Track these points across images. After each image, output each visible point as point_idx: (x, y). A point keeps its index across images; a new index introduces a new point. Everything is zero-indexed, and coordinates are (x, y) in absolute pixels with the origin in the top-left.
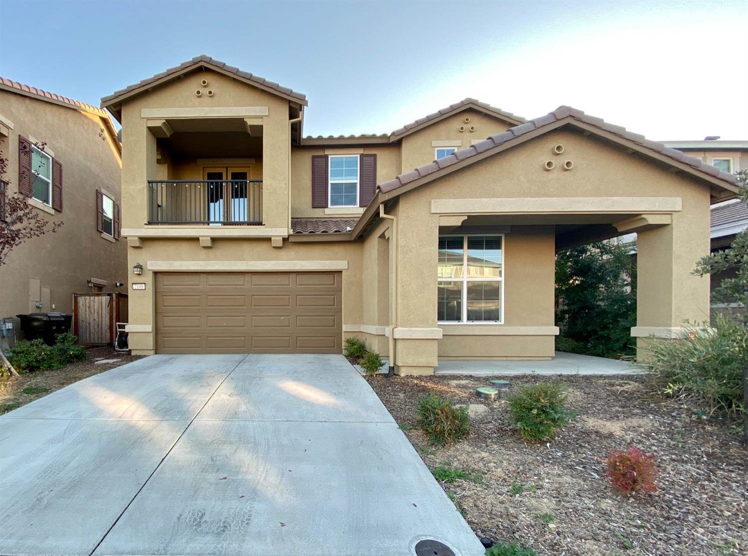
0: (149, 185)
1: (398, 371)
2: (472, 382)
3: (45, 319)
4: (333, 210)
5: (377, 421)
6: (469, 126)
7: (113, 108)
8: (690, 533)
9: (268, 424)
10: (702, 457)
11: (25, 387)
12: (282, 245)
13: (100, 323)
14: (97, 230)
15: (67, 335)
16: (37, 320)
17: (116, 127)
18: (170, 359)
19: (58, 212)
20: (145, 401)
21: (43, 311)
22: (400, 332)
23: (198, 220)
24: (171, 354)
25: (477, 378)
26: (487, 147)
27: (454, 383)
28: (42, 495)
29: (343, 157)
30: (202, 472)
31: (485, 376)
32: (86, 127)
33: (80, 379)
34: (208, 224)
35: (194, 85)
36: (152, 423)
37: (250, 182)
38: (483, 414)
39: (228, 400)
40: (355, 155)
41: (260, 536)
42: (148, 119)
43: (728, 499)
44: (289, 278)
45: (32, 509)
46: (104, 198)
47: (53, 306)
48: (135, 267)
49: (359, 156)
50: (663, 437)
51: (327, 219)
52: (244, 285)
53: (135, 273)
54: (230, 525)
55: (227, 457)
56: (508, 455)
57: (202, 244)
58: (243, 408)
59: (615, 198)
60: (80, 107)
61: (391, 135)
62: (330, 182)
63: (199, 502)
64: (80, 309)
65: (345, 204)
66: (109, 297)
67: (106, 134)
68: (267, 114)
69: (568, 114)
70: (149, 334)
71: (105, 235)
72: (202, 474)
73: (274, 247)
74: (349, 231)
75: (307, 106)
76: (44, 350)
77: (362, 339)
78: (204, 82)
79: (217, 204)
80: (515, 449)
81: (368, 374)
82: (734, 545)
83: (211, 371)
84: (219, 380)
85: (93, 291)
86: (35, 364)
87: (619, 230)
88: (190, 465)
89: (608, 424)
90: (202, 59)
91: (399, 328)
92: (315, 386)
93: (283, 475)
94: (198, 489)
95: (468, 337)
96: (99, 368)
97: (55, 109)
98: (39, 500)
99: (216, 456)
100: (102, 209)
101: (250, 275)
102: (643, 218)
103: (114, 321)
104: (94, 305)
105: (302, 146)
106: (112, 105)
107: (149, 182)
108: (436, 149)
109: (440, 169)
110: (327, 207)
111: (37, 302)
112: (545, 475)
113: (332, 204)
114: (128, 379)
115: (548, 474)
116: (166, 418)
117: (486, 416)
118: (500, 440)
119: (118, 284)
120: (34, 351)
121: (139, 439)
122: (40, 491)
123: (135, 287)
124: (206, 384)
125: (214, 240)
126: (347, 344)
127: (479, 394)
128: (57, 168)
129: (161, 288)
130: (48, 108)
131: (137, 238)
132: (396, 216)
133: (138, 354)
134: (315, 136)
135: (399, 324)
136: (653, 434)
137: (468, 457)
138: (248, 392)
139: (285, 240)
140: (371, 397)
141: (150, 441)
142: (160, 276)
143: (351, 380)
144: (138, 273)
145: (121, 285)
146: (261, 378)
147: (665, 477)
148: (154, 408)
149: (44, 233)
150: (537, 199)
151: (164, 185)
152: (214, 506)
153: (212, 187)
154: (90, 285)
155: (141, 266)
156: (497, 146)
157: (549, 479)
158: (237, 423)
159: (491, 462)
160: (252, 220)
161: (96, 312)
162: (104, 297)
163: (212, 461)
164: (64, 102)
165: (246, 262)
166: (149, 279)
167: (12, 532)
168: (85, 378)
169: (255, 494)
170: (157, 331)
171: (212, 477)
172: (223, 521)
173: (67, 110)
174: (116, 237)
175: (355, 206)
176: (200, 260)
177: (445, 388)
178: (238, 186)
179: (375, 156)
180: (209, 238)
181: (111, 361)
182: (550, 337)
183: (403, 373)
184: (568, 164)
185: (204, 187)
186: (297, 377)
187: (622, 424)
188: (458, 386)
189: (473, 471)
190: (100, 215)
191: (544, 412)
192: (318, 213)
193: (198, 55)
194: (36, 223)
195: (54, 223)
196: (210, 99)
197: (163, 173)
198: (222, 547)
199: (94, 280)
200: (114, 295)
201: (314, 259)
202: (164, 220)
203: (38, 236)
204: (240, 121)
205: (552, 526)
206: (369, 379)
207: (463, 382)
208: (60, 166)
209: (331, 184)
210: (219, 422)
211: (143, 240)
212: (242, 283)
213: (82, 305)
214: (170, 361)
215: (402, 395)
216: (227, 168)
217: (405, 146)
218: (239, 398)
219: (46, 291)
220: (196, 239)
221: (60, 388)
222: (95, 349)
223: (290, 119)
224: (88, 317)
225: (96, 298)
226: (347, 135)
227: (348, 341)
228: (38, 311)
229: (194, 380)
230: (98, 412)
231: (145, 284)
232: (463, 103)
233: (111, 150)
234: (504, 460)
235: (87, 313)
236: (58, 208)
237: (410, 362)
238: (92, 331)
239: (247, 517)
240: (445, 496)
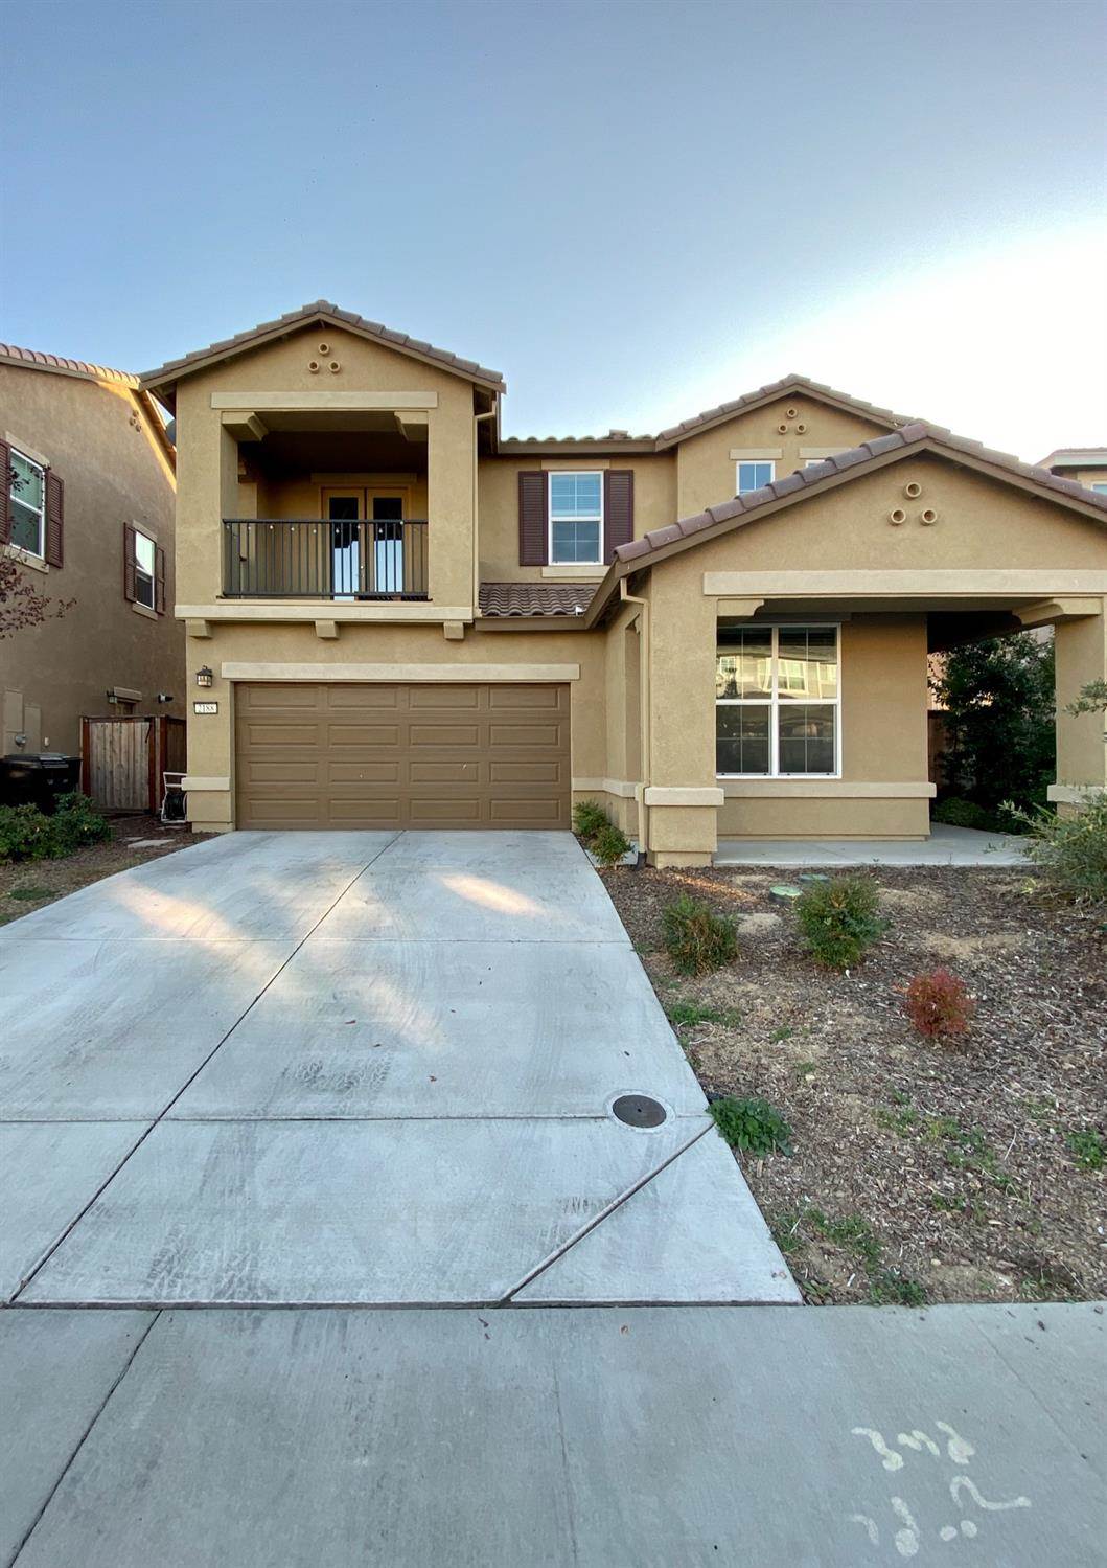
0: (226, 529)
1: (654, 861)
2: (770, 878)
3: (35, 767)
4: (557, 569)
5: (601, 939)
6: (794, 424)
7: (161, 391)
8: (998, 1087)
9: (426, 946)
10: (1077, 991)
11: (14, 887)
12: (462, 637)
13: (131, 772)
14: (126, 598)
15: (75, 797)
16: (20, 768)
17: (165, 417)
18: (263, 840)
19: (55, 569)
20: (223, 911)
21: (27, 752)
22: (655, 795)
23: (313, 591)
24: (264, 830)
25: (781, 871)
26: (793, 488)
27: (740, 879)
28: (77, 1047)
29: (573, 476)
30: (318, 1014)
31: (795, 868)
32: (106, 409)
33: (108, 875)
34: (332, 599)
35: (306, 352)
36: (239, 945)
37: (405, 523)
38: (770, 929)
39: (362, 909)
40: (596, 472)
41: (399, 1092)
42: (224, 411)
43: (1081, 1047)
44: (476, 694)
45: (65, 1064)
46: (139, 537)
47: (46, 740)
48: (198, 674)
49: (602, 473)
50: (1030, 961)
51: (545, 587)
52: (395, 707)
53: (200, 683)
54: (358, 1081)
55: (357, 993)
56: (786, 987)
57: (320, 633)
58: (388, 921)
59: (1005, 572)
60: (97, 375)
61: (658, 438)
62: (551, 519)
63: (312, 1053)
64: (94, 745)
65: (579, 560)
66: (148, 724)
67: (142, 420)
68: (435, 405)
69: (923, 434)
70: (225, 794)
71: (140, 606)
72: (319, 1017)
73: (448, 639)
74: (579, 613)
75: (505, 393)
76: (39, 824)
77: (601, 803)
78: (324, 348)
79: (346, 551)
80: (799, 979)
81: (605, 865)
82: (1053, 1105)
83: (337, 861)
84: (348, 877)
85: (117, 710)
86: (23, 848)
87: (1024, 623)
88: (301, 1004)
89: (955, 943)
90: (322, 307)
91: (653, 788)
92: (511, 886)
93: (441, 1016)
94: (312, 1037)
95: (782, 801)
96: (137, 855)
97: (52, 381)
98: (74, 1053)
99: (340, 993)
100: (135, 560)
101: (407, 688)
102: (1056, 605)
103: (158, 768)
104: (120, 738)
105: (501, 455)
106: (161, 385)
107: (225, 522)
108: (739, 463)
109: (716, 524)
110: (546, 564)
111: (17, 733)
112: (829, 1015)
113: (555, 559)
114: (192, 873)
115: (834, 1013)
116: (261, 937)
117: (773, 931)
118: (780, 969)
119: (163, 698)
120: (22, 825)
121: (217, 968)
122: (72, 1042)
123: (199, 708)
124: (328, 883)
125: (342, 626)
126: (579, 814)
127: (773, 897)
128: (54, 486)
129: (247, 711)
130: (39, 380)
131: (203, 623)
132: (648, 598)
133: (204, 831)
134: (523, 438)
135: (653, 780)
136: (1017, 957)
137: (726, 991)
138: (398, 895)
139: (468, 627)
140: (601, 903)
141: (236, 971)
142: (243, 690)
143: (575, 875)
144: (205, 683)
145: (168, 699)
146: (422, 872)
147: (1003, 1018)
148: (240, 922)
149: (43, 620)
150: (879, 572)
151: (252, 528)
152: (335, 1058)
153: (337, 531)
154: (111, 701)
155: (211, 671)
156: (808, 486)
157: (834, 1020)
158: (376, 945)
159: (758, 997)
160: (409, 589)
161: (123, 750)
162: (139, 724)
163: (335, 998)
164: (68, 369)
165: (399, 665)
166: (224, 694)
167: (41, 1093)
168: (115, 873)
169: (397, 1041)
170: (238, 789)
171: (334, 1020)
172: (347, 1075)
173: (73, 382)
174: (160, 610)
175: (597, 563)
176: (317, 662)
177: (723, 888)
178: (383, 530)
179: (630, 473)
180: (332, 623)
181: (156, 843)
182: (922, 802)
183: (661, 863)
184: (929, 514)
185: (324, 530)
186: (482, 871)
187: (977, 942)
188: (746, 885)
189: (730, 1010)
190: (130, 569)
191: (843, 922)
192: (530, 575)
193: (311, 300)
194: (30, 602)
195: (61, 601)
196: (334, 377)
197: (249, 504)
198: (345, 1106)
199: (120, 691)
200: (158, 720)
201: (519, 661)
202: (253, 590)
203: (32, 624)
204: (389, 417)
205: (810, 1077)
206: (604, 875)
207: (755, 878)
208: (60, 483)
209: (554, 523)
210: (346, 943)
211: (215, 624)
212: (392, 702)
213: (98, 738)
214: (263, 844)
215: (651, 900)
216: (365, 490)
217: (685, 459)
218: (382, 906)
219: (34, 713)
220: (309, 625)
221: (75, 890)
222: (123, 819)
223: (476, 414)
224: (108, 760)
225: (124, 725)
226: (579, 436)
227: (579, 808)
228: (18, 751)
229: (305, 877)
230: (148, 929)
231: (217, 703)
232: (783, 385)
233: (152, 452)
234: (778, 994)
235: (108, 753)
236: (54, 561)
237: (671, 845)
238: (117, 787)
239: (382, 1070)
240: (675, 1042)
